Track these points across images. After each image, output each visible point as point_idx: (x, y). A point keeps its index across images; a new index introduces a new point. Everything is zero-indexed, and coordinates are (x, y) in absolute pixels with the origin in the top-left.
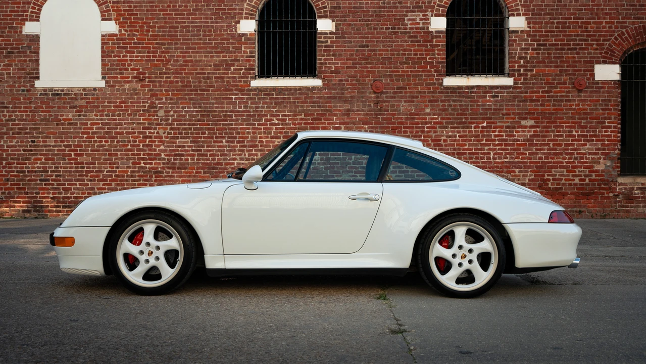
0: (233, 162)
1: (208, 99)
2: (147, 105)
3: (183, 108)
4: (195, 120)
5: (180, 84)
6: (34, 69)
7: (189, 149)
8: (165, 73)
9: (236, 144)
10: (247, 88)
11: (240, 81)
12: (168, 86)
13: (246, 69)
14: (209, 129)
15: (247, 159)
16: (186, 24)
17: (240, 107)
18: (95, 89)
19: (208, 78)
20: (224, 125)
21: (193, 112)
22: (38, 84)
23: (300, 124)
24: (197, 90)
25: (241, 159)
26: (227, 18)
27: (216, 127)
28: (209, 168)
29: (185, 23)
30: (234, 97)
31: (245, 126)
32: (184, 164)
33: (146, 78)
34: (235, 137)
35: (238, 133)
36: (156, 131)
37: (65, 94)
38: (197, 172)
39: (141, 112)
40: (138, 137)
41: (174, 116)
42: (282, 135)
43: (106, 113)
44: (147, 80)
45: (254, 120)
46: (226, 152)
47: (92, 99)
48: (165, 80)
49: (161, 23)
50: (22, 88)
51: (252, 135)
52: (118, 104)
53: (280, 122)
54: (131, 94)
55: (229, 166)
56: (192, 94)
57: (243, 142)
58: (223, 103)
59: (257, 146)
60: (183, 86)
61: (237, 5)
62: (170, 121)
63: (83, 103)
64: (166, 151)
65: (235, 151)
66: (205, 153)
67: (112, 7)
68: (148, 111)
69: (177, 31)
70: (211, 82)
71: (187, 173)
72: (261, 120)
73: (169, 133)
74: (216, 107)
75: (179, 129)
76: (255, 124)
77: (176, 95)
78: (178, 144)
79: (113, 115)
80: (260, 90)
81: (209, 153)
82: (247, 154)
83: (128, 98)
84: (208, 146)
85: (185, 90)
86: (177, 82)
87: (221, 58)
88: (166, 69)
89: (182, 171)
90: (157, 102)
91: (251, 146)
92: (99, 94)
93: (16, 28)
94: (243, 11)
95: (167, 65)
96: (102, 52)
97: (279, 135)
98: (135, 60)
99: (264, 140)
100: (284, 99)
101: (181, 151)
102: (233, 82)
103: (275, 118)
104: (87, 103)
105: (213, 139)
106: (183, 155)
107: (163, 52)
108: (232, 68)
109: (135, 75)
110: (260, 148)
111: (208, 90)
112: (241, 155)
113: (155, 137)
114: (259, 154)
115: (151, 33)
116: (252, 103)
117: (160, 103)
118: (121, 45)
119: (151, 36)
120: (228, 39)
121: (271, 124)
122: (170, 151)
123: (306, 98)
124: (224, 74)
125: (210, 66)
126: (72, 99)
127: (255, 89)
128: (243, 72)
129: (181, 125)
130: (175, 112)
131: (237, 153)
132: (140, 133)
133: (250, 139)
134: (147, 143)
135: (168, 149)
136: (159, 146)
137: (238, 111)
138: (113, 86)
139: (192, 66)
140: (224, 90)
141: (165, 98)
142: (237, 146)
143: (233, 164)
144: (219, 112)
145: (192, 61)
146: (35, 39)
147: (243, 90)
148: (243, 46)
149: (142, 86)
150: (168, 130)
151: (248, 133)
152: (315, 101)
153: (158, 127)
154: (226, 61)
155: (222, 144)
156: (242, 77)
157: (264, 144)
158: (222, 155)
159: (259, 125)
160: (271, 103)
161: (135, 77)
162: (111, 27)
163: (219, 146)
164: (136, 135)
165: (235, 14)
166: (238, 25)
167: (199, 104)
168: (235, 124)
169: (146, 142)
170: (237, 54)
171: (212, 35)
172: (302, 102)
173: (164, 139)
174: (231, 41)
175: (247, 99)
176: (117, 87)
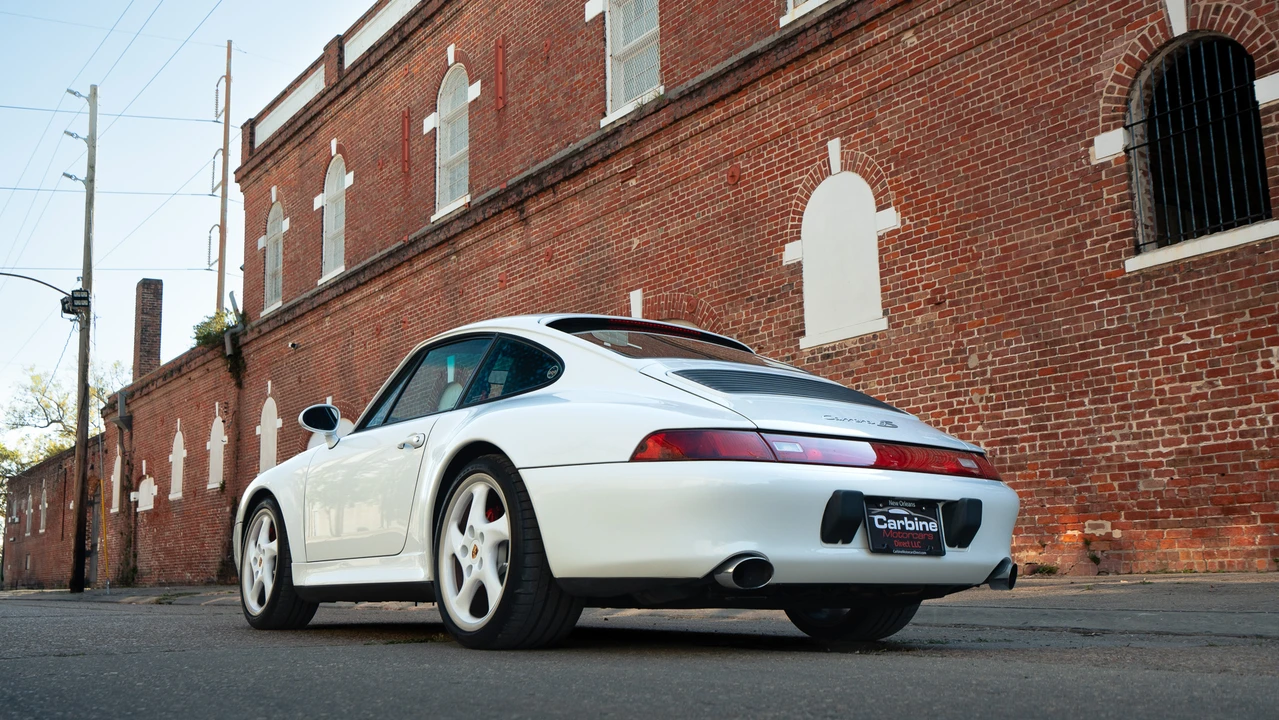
0: (1109, 444)
1: (1049, 317)
2: (950, 349)
3: (1009, 343)
4: (1030, 366)
5: (1000, 297)
6: (797, 320)
7: (1024, 426)
8: (974, 282)
9: (1110, 405)
10: (1120, 278)
11: (1105, 266)
12: (981, 306)
13: (1114, 237)
14: (1056, 380)
15: (1136, 436)
16: (1001, 178)
17: (1110, 322)
18: (875, 336)
19: (1046, 273)
20: (1083, 366)
21: (1025, 349)
22: (805, 343)
23: (1242, 337)
24: (1027, 304)
25: (1124, 437)
26: (1069, 141)
27: (1068, 373)
28: (1064, 463)
29: (998, 175)
30: (1096, 302)
31: (1124, 363)
32: (1017, 459)
33: (945, 298)
34: (1107, 390)
35: (1112, 380)
36: (968, 398)
37: (837, 354)
38: (1043, 474)
39: (943, 365)
40: (941, 414)
41: (992, 363)
42: (1204, 371)
43: (893, 376)
44: (947, 301)
45: (1141, 346)
46: (1092, 425)
47: (873, 354)
48: (974, 294)
49: (961, 188)
50: (787, 355)
51: (1140, 379)
52: (908, 356)
53: (1196, 340)
54: (926, 334)
55: (1100, 455)
56: (1019, 314)
57: (1124, 398)
58: (1077, 320)
59: (1152, 403)
60: (1005, 300)
61: (1086, 107)
62: (989, 375)
63: (859, 363)
64: (985, 436)
65: (1109, 420)
66: (1054, 431)
67: (890, 183)
68: (953, 361)
69: (987, 196)
70: (1052, 281)
71: (1025, 477)
72: (1156, 342)
73: (989, 399)
74: (1067, 331)
75: (1004, 388)
76: (1143, 355)
77: (996, 320)
78: (1005, 419)
79: (903, 379)
80: (1145, 275)
81: (1060, 431)
82: (1134, 423)
83: (922, 342)
84: (1057, 417)
85: (1009, 308)
86: (994, 294)
87: (1066, 227)
88: (976, 273)
89: (1018, 473)
90: (965, 340)
91: (1140, 405)
92: (881, 344)
93: (775, 258)
94: (1098, 116)
95: (975, 265)
96: (881, 267)
97: (1197, 370)
98: (927, 269)
99: (1166, 387)
100: (1199, 284)
101: (1012, 432)
102: (1094, 270)
103: (1184, 334)
104: (866, 363)
105: (1065, 399)
106: (1015, 441)
107: (967, 243)
108: (1088, 242)
109: (929, 296)
110: (1159, 407)
111: (1048, 299)
112: (1121, 427)
113: (969, 410)
114: (1159, 422)
115: (947, 212)
116: (1133, 309)
117: (970, 342)
118: (906, 247)
119: (949, 216)
120: (1076, 184)
121: (1178, 349)
122: (994, 434)
123: (1249, 272)
124: (1074, 257)
125: (1048, 247)
126: (846, 360)
127: (1135, 276)
128: (1111, 245)
129: (1006, 379)
130: (995, 355)
131: (1114, 424)
132: (943, 405)
133: (1136, 389)
134: (956, 423)
135: (990, 431)
136: (974, 427)
137: (1108, 332)
138: (899, 325)
139: (1017, 256)
140: (1077, 293)
141: (978, 331)
142: (1111, 410)
143: (1108, 449)
144: (1072, 340)
145: (1015, 247)
146: (797, 269)
147: (1114, 284)
148: (1104, 190)
149: (941, 315)
150: (987, 394)
151: (1132, 376)
152: (1273, 275)
153: (970, 389)
154: (1075, 230)
155: (1083, 408)
156: (1109, 257)
157: (1168, 396)
158: (1085, 432)
159: (1153, 353)
160: (1173, 300)
161: (928, 302)
162: (891, 219)
163: (1079, 414)
164: (938, 410)
165: (1083, 128)
166: (1091, 149)
167: (1036, 329)
168: (1105, 361)
169: (953, 422)
170: (1094, 209)
171: (1045, 184)
172: (1242, 284)
173: (981, 412)
174: (1081, 186)
175: (1123, 301)
176: (905, 326)
